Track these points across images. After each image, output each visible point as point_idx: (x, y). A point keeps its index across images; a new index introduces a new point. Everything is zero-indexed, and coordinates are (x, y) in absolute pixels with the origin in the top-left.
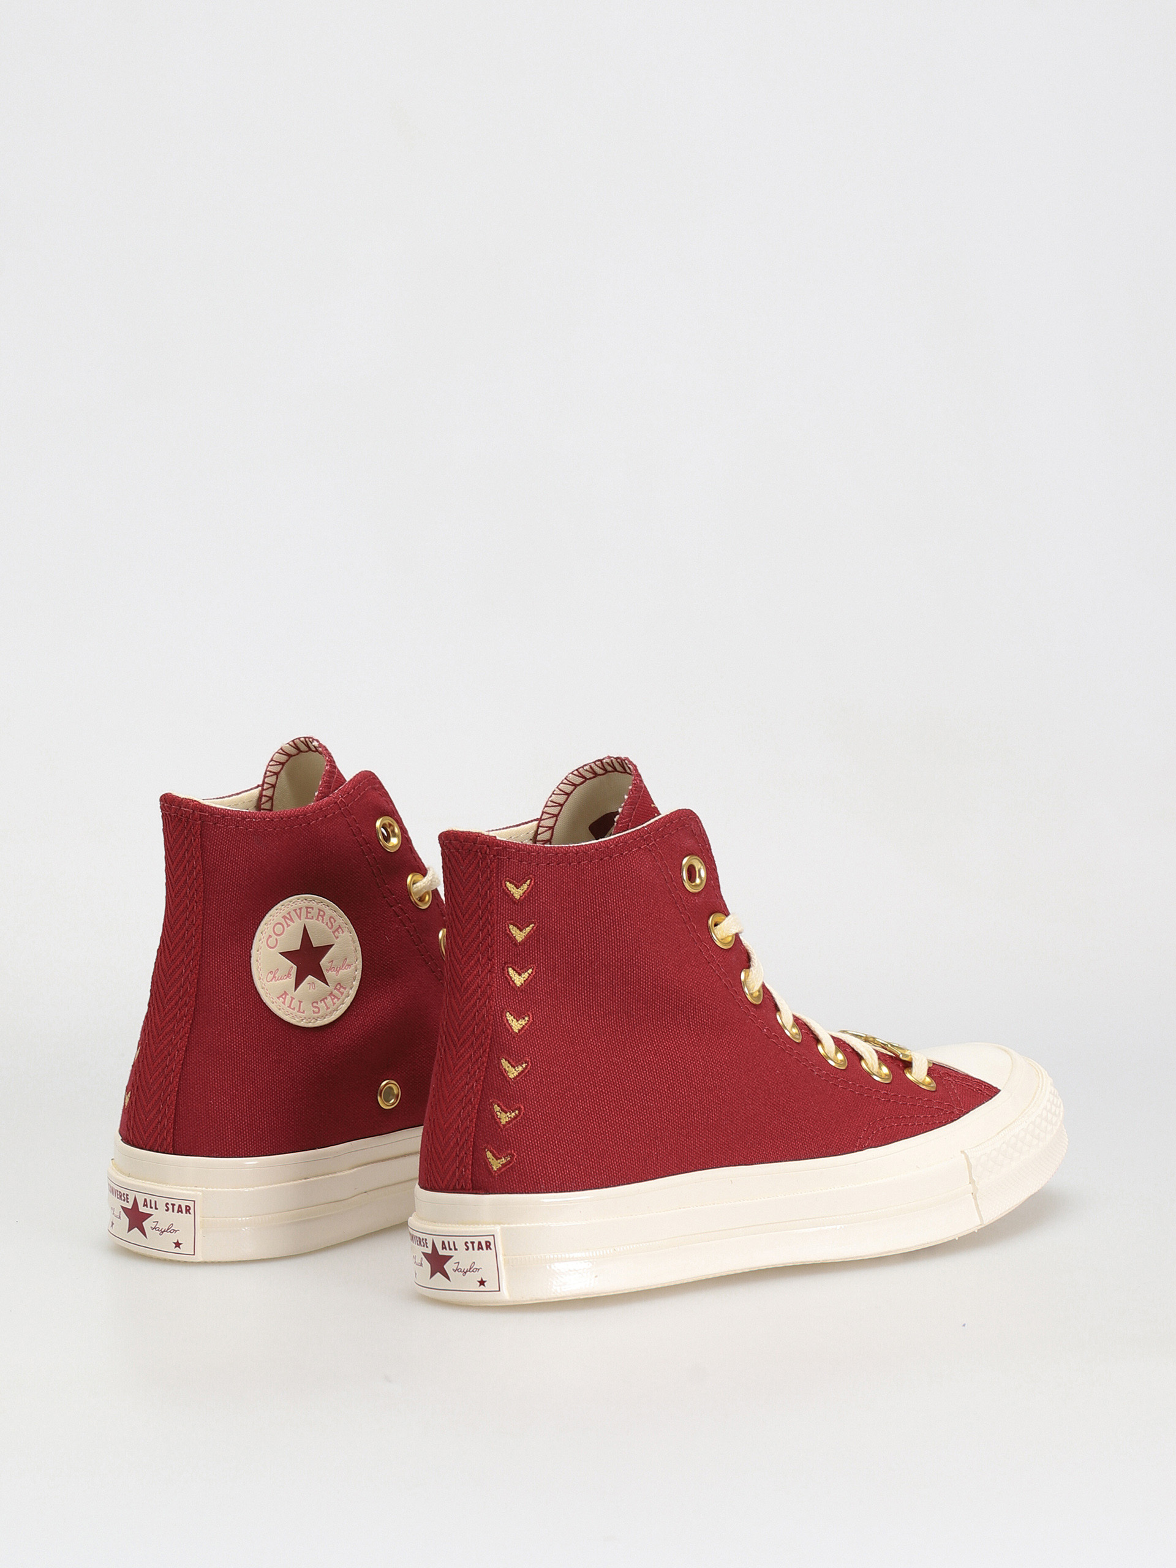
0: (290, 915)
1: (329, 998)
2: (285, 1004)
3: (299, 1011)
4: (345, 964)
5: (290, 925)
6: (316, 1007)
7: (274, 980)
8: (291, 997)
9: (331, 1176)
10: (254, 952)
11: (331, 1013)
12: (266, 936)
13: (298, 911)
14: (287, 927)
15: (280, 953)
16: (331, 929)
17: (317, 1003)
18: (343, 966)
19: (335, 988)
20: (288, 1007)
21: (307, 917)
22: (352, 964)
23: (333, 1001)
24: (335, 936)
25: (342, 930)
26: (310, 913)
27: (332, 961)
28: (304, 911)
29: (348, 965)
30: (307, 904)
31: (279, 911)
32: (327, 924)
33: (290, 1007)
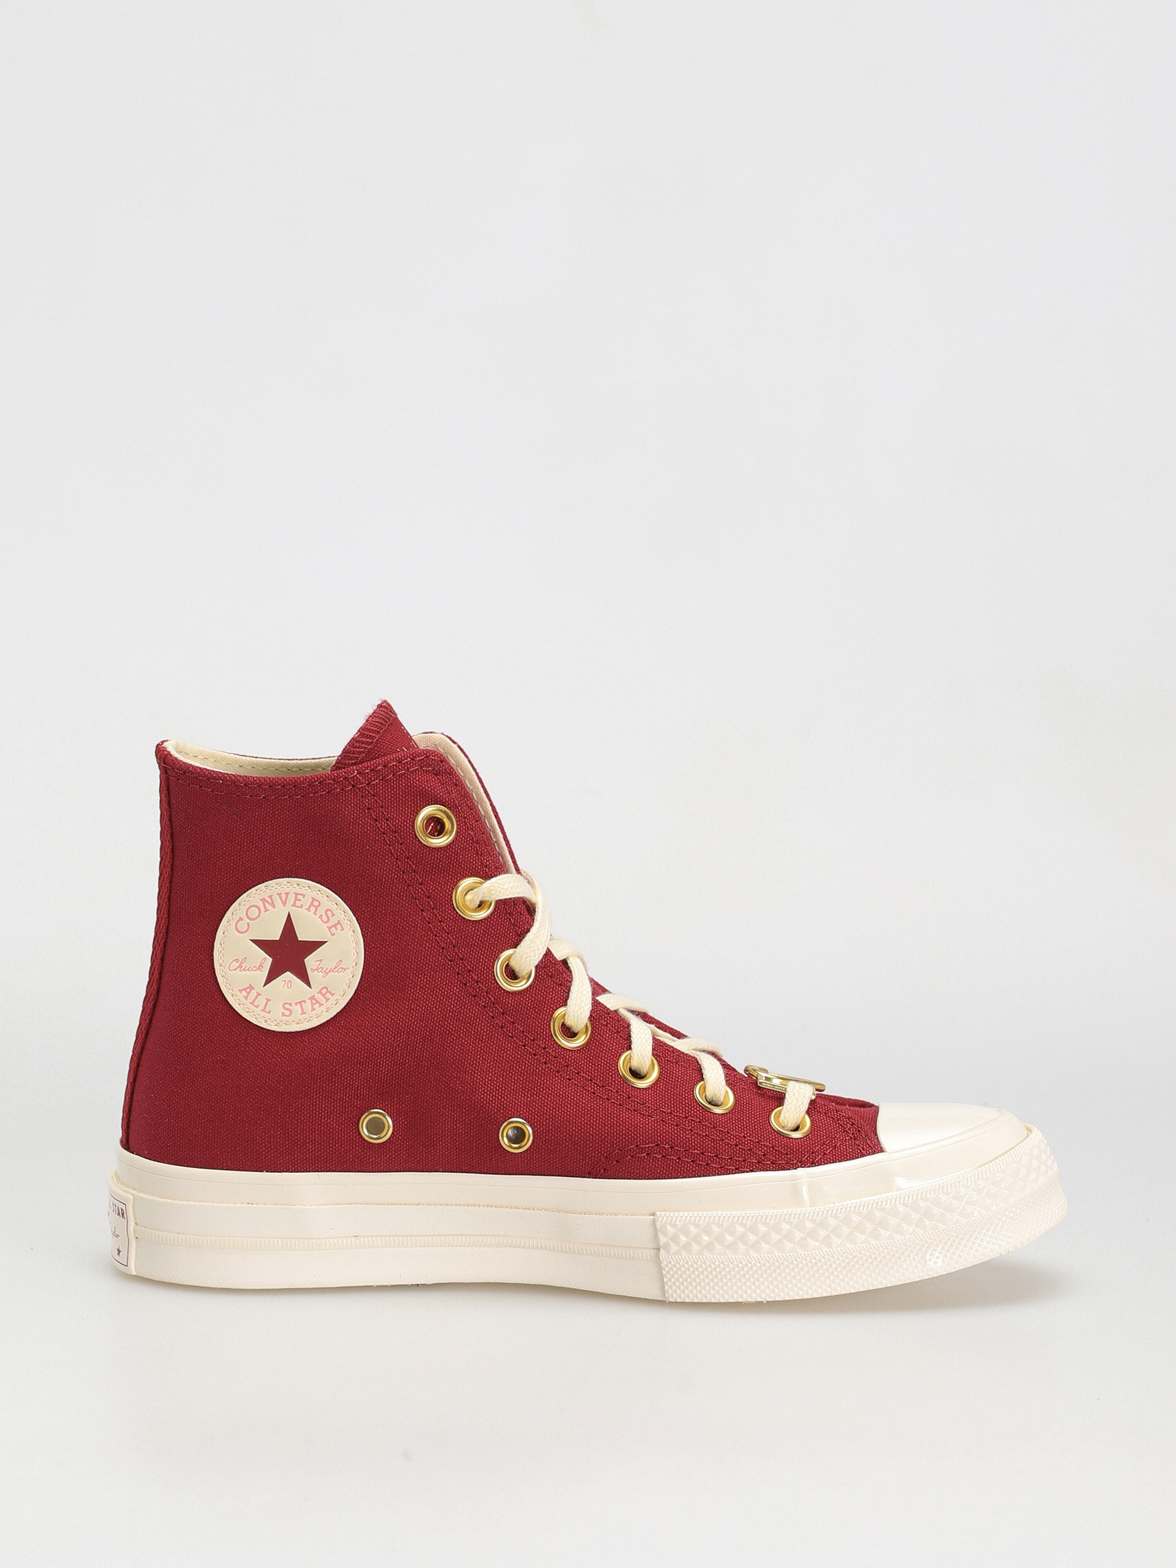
0: (271, 899)
1: (308, 1003)
2: (247, 998)
6: (288, 1009)
8: (257, 992)
10: (219, 935)
12: (236, 918)
13: (284, 897)
14: (265, 912)
15: (252, 941)
16: (325, 923)
17: (291, 1005)
18: (335, 968)
19: (320, 992)
20: (250, 1003)
21: (294, 905)
22: (348, 968)
23: (312, 1007)
24: (331, 933)
25: (342, 927)
26: (300, 900)
27: (321, 960)
28: (292, 897)
29: (342, 968)
30: (298, 890)
31: (258, 892)
32: (321, 917)
33: (252, 1003)
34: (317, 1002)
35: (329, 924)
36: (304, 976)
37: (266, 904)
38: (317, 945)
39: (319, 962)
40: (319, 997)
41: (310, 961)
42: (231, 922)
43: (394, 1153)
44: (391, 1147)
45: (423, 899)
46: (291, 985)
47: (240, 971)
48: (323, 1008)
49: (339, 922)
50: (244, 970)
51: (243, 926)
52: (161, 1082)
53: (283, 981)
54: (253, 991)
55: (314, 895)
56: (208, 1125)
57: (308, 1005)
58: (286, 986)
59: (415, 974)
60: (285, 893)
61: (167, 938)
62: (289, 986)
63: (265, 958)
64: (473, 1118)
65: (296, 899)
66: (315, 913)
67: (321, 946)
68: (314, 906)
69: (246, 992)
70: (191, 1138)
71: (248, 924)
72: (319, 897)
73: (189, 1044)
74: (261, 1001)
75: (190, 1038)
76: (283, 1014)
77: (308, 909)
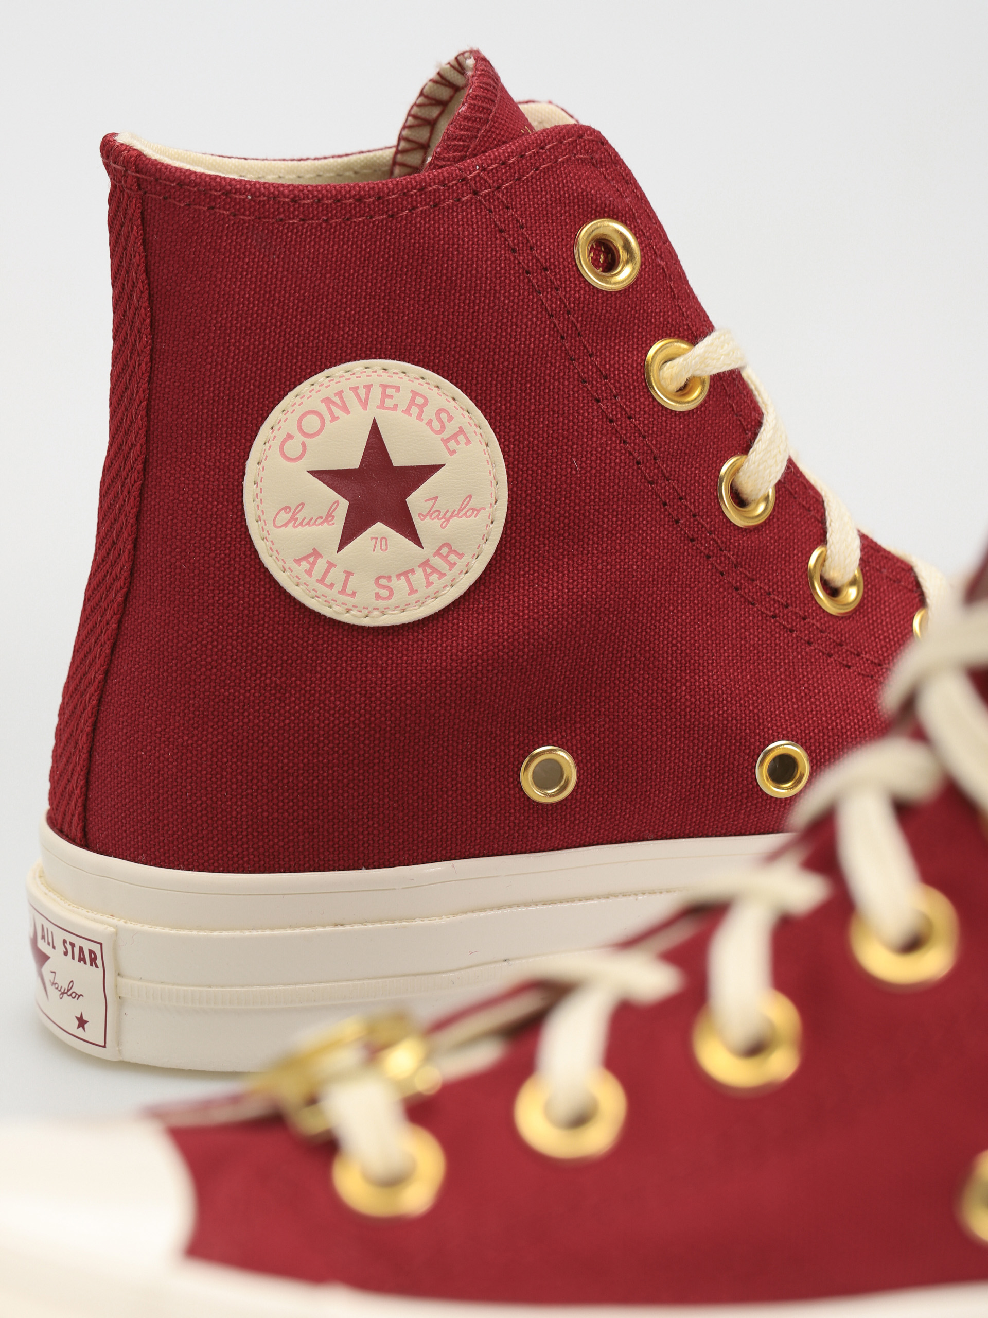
0: (341, 398)
1: (419, 572)
2: (310, 576)
3: (343, 591)
4: (466, 507)
5: (338, 418)
6: (385, 587)
7: (291, 525)
8: (328, 562)
9: (397, 924)
10: (251, 465)
11: (420, 603)
12: (281, 435)
13: (362, 392)
14: (331, 421)
15: (310, 472)
16: (437, 433)
17: (389, 578)
18: (460, 510)
19: (438, 553)
20: (317, 581)
21: (382, 406)
22: (484, 509)
23: (427, 578)
24: (448, 449)
25: (466, 438)
26: (391, 397)
27: (436, 498)
28: (376, 393)
29: (474, 509)
30: (385, 378)
31: (316, 387)
32: (429, 423)
33: (321, 581)
34: (435, 570)
35: (446, 435)
36: (407, 528)
37: (333, 408)
38: (424, 472)
39: (431, 503)
40: (437, 562)
41: (416, 501)
42: (271, 442)
43: (578, 816)
44: (573, 806)
45: (597, 382)
46: (387, 545)
47: (294, 526)
48: (446, 580)
49: (461, 431)
50: (301, 524)
51: (293, 448)
52: (159, 729)
53: (372, 539)
54: (320, 560)
55: (416, 385)
56: (260, 797)
57: (418, 577)
58: (378, 547)
59: (598, 511)
60: (365, 386)
61: (145, 479)
62: (384, 547)
63: (337, 502)
64: (711, 747)
65: (384, 396)
66: (419, 417)
67: (434, 472)
68: (417, 405)
69: (308, 562)
70: (229, 822)
71: (304, 445)
72: (424, 389)
73: (209, 659)
74: (336, 575)
75: (211, 650)
76: (378, 596)
77: (407, 411)
